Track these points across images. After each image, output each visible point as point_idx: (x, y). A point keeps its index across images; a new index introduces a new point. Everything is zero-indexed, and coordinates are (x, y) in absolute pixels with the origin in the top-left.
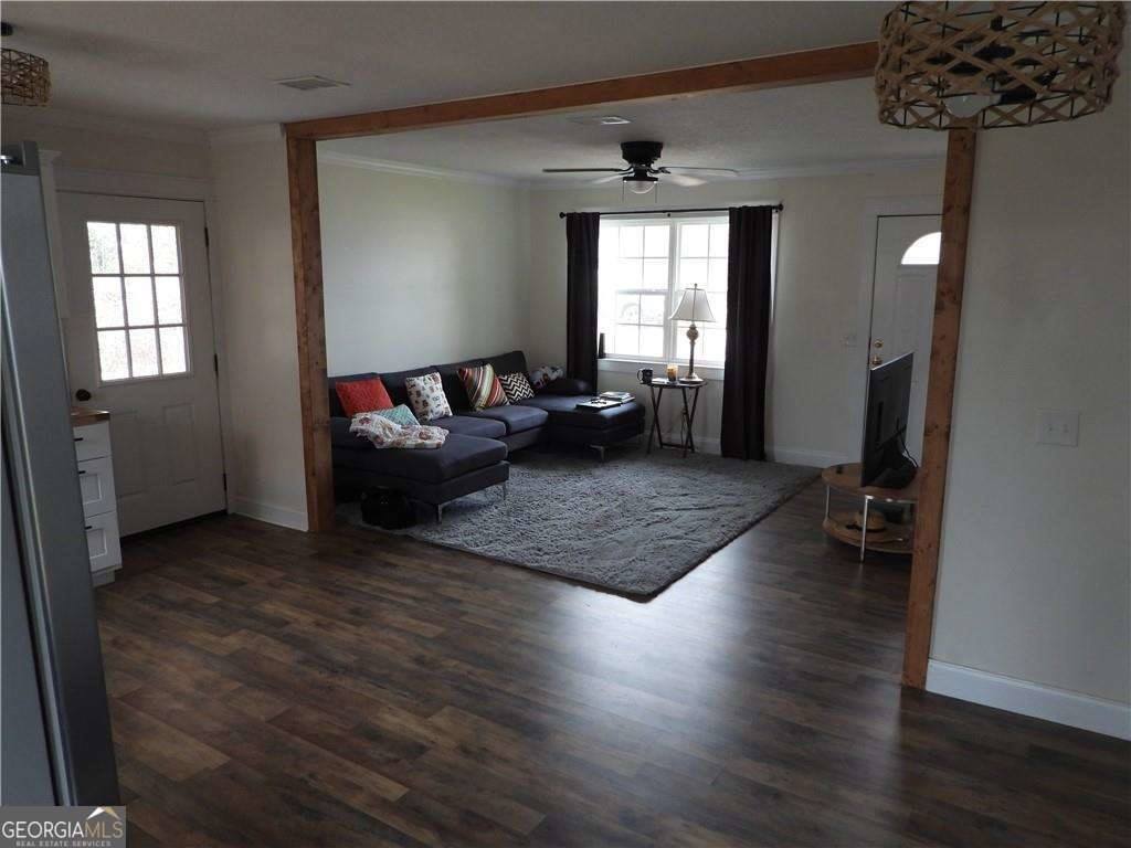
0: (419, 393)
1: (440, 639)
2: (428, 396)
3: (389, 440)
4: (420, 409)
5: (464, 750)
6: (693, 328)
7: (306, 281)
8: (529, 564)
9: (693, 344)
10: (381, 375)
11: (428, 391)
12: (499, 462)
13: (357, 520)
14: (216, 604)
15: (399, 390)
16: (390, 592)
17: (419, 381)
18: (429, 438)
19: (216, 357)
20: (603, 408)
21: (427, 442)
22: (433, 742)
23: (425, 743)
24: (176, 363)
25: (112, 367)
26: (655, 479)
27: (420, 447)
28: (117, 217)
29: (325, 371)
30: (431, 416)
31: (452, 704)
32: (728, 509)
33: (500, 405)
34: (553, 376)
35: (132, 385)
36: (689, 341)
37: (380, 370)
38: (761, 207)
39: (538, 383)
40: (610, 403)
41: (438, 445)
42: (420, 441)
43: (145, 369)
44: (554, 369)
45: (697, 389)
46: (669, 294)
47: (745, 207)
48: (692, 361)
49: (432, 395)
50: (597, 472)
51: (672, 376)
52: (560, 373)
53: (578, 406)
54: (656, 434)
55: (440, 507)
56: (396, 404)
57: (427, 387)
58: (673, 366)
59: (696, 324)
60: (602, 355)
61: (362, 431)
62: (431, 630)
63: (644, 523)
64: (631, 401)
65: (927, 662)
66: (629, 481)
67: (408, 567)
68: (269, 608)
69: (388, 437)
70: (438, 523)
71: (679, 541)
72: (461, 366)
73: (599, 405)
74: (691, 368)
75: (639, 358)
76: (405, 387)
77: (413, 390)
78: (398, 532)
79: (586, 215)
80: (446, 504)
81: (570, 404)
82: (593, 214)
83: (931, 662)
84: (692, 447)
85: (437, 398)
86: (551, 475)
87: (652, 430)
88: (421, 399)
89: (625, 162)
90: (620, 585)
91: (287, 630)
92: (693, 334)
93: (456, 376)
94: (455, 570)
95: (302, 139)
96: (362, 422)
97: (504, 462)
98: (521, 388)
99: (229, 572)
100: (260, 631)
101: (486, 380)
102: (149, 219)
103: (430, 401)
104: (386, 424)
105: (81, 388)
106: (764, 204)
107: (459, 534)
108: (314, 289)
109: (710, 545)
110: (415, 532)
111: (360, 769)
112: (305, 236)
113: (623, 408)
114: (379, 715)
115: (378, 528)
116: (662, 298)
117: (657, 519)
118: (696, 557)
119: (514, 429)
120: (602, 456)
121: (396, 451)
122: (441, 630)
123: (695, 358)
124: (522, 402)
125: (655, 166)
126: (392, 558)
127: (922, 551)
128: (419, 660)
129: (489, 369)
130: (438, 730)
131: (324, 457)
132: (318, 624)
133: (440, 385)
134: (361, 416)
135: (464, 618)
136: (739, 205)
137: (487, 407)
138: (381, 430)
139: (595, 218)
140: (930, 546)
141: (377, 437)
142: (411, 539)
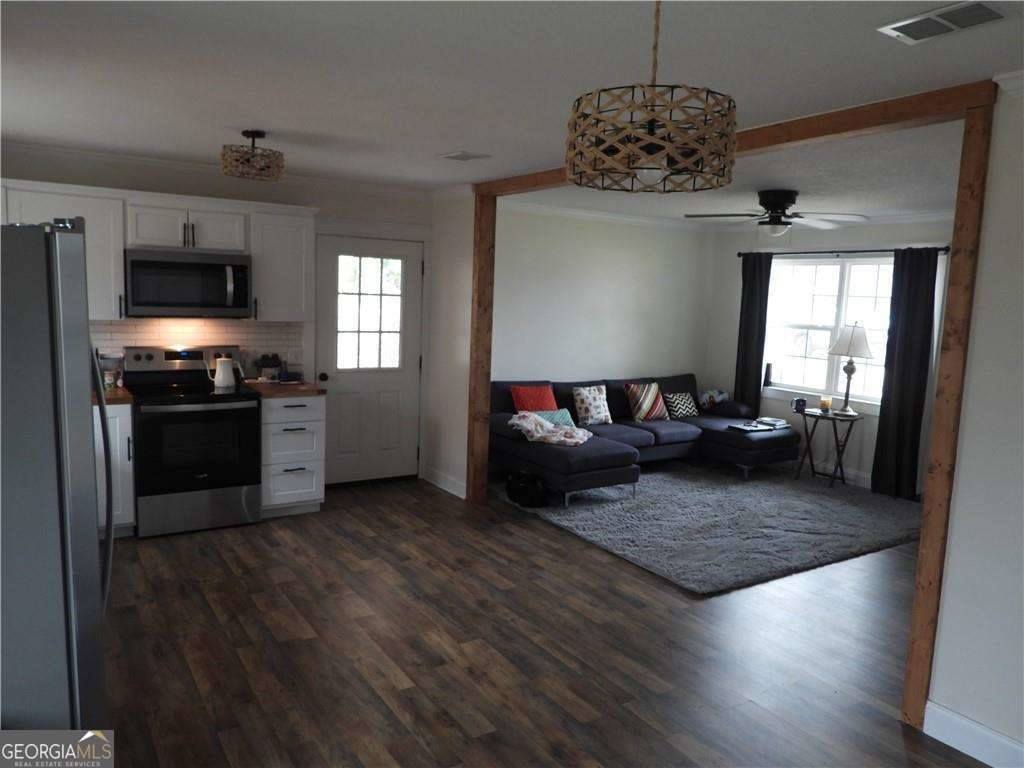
0: (582, 401)
1: (508, 593)
2: (590, 404)
3: (539, 434)
4: (582, 414)
5: (471, 671)
6: (851, 363)
7: (480, 304)
8: (617, 552)
9: (849, 378)
10: (554, 384)
11: (591, 400)
12: (630, 465)
13: (504, 497)
14: (371, 538)
15: (566, 397)
16: (495, 552)
17: (585, 392)
18: (572, 437)
19: (421, 358)
20: (752, 431)
21: (568, 440)
22: (452, 660)
23: (447, 659)
24: (391, 360)
25: (346, 360)
26: (784, 501)
27: (562, 444)
28: (361, 253)
29: (488, 374)
30: (590, 421)
31: (483, 638)
32: (837, 537)
33: (661, 419)
34: (719, 398)
35: (359, 373)
36: (846, 375)
37: (552, 381)
38: (926, 249)
39: (704, 404)
40: (761, 427)
41: (576, 444)
42: (563, 438)
43: (369, 362)
44: (721, 393)
45: (852, 422)
46: (833, 330)
47: (910, 249)
48: (847, 395)
49: (594, 404)
50: (734, 488)
51: (825, 408)
52: (725, 396)
53: (730, 427)
54: (807, 461)
55: (568, 495)
56: (560, 407)
57: (591, 397)
58: (827, 399)
59: (854, 359)
60: (768, 383)
61: (518, 425)
62: (506, 584)
63: (745, 536)
64: (786, 428)
65: (926, 703)
66: (758, 501)
67: (522, 537)
68: (403, 547)
69: (538, 432)
70: (565, 508)
71: (765, 557)
72: (627, 383)
73: (748, 428)
74: (846, 402)
75: (803, 389)
76: (572, 395)
77: (578, 398)
78: (530, 510)
79: (759, 255)
80: (575, 492)
81: (723, 425)
82: (767, 254)
83: (929, 702)
84: (843, 479)
85: (599, 407)
86: (690, 485)
87: (804, 457)
88: (584, 406)
89: (762, 208)
90: (683, 582)
91: (406, 563)
92: (850, 370)
93: (623, 390)
94: (556, 546)
95: (486, 197)
96: (520, 418)
97: (634, 466)
98: (684, 404)
99: (394, 518)
100: (388, 561)
101: (648, 397)
102: (383, 254)
103: (592, 409)
104: (541, 424)
105: (324, 372)
106: (929, 245)
107: (577, 520)
108: (485, 310)
109: (793, 564)
110: (543, 513)
111: (392, 664)
112: (481, 269)
113: (774, 433)
114: (429, 633)
115: (517, 505)
116: (828, 333)
117: (759, 535)
118: (770, 572)
119: (662, 441)
120: (746, 475)
121: (543, 445)
122: (513, 586)
123: (851, 392)
124: (685, 419)
125: (788, 212)
126: (513, 528)
127: (923, 588)
128: (482, 604)
129: (654, 387)
130: (462, 653)
131: (483, 442)
132: (429, 564)
133: (604, 396)
134: (521, 413)
135: (538, 582)
136: (904, 247)
137: (647, 418)
138: (533, 426)
139: (769, 257)
140: (930, 584)
141: (529, 431)
142: (536, 516)
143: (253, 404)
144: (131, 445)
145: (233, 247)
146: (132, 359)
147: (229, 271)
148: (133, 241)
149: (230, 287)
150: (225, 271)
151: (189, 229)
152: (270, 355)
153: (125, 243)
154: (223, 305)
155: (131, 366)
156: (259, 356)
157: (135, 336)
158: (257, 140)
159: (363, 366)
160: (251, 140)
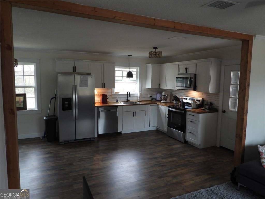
143: (183, 112)
144: (167, 115)
145: (194, 72)
146: (184, 99)
148: (179, 73)
149: (188, 83)
151: (186, 69)
154: (188, 87)
155: (184, 101)
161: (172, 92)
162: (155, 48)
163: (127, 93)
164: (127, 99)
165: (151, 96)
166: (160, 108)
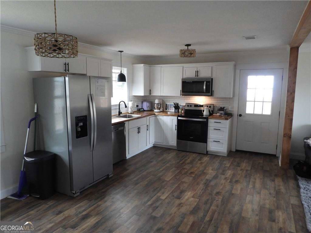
7: (288, 91)
29: (291, 119)
43: (258, 112)
105: (241, 114)
143: (205, 120)
144: (176, 126)
145: (208, 76)
146: (187, 106)
147: (205, 83)
148: (185, 77)
149: (205, 87)
150: (204, 83)
151: (197, 72)
152: (222, 107)
153: (183, 77)
154: (204, 92)
155: (187, 108)
156: (219, 108)
157: (190, 100)
158: (189, 47)
159: (255, 113)
160: (187, 47)
161: (164, 99)
162: (188, 45)
163: (119, 104)
164: (119, 112)
165: (137, 106)
166: (159, 120)
